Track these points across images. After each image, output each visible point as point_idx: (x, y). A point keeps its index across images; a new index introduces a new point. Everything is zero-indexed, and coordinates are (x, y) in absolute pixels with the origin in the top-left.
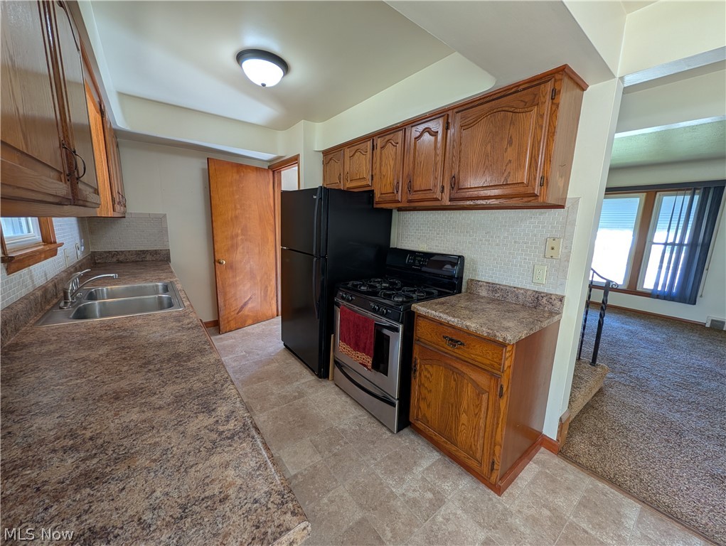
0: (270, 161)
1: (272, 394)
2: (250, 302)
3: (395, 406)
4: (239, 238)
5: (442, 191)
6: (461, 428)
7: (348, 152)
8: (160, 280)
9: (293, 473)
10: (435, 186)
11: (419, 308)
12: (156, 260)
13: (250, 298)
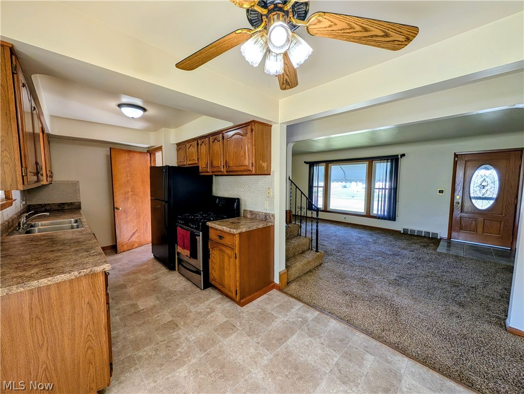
0: (148, 148)
1: (140, 279)
2: (136, 233)
3: (201, 274)
4: (130, 193)
5: (224, 168)
6: (226, 277)
7: (188, 146)
8: (73, 218)
9: (141, 308)
10: (221, 165)
11: (209, 224)
12: (72, 209)
13: (137, 230)
